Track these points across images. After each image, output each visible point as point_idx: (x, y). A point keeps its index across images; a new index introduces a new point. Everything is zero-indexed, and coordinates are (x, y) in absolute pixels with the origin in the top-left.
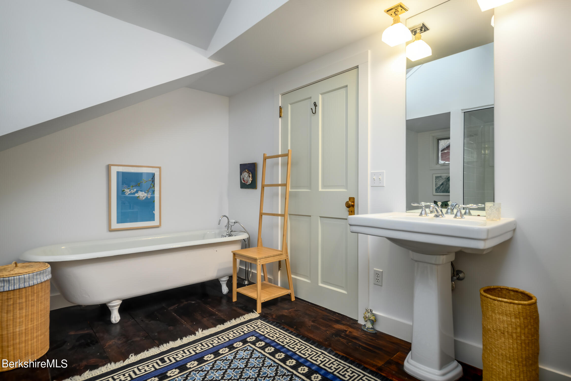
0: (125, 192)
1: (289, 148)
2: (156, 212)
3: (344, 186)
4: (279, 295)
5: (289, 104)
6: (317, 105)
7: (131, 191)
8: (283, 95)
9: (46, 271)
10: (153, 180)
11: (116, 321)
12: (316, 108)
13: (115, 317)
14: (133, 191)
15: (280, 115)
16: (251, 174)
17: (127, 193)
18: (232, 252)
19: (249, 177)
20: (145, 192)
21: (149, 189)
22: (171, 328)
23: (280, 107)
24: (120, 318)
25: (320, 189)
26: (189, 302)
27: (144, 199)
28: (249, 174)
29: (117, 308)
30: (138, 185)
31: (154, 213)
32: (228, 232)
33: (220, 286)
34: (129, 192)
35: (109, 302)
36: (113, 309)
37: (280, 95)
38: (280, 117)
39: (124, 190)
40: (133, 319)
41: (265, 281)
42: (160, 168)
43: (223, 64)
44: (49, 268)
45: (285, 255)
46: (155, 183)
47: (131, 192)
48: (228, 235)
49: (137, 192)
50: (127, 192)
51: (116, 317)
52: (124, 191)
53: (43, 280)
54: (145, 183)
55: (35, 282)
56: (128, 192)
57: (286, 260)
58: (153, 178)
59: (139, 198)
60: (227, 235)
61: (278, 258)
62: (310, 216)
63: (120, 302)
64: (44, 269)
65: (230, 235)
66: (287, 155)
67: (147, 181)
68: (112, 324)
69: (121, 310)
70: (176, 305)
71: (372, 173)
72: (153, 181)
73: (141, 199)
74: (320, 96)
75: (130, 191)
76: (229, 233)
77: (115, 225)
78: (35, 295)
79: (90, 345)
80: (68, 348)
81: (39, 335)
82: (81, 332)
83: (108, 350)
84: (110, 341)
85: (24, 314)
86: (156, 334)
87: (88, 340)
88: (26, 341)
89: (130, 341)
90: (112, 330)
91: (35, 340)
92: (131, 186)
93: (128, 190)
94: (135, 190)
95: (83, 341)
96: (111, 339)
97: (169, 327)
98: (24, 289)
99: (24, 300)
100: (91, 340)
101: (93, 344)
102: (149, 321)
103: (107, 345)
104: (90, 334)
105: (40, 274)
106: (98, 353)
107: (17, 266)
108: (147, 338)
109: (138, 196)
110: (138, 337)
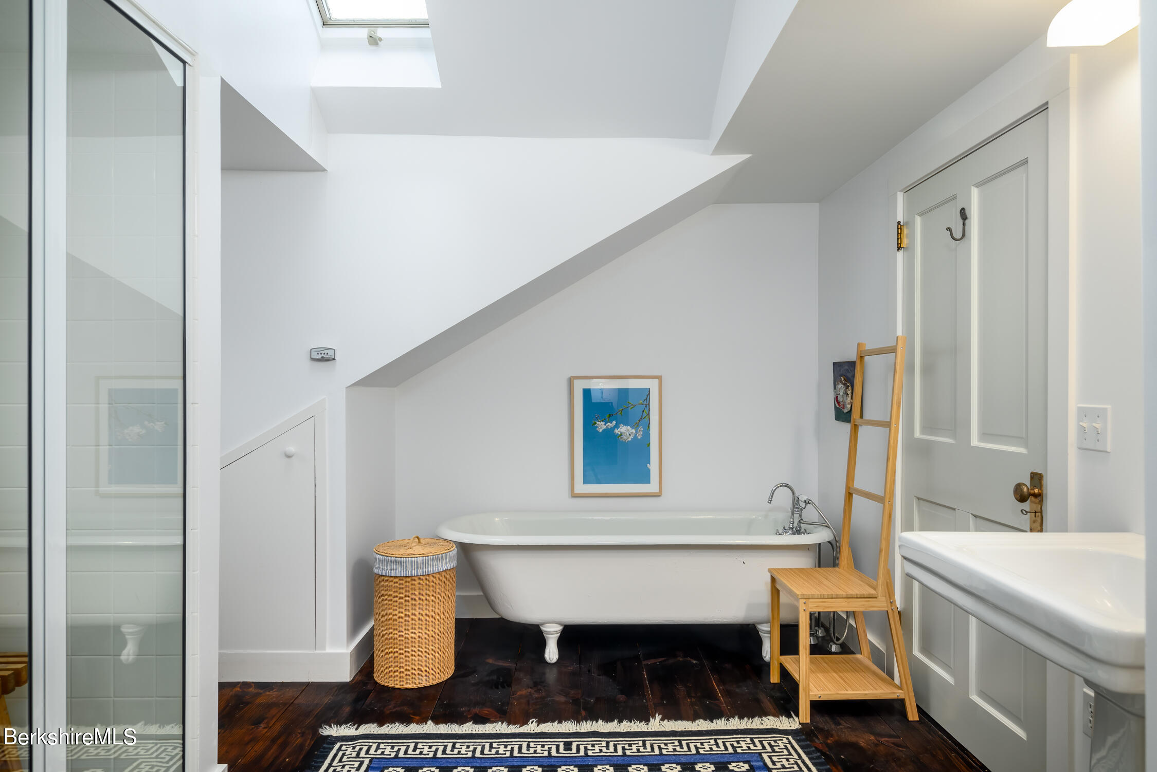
0: (597, 427)
1: (900, 332)
2: (653, 466)
3: (1022, 438)
4: (866, 694)
5: (916, 216)
6: (968, 216)
7: (607, 425)
8: (907, 191)
9: (446, 555)
10: (648, 403)
11: (551, 659)
12: (964, 224)
13: (549, 652)
14: (611, 425)
15: (898, 244)
16: (850, 388)
17: (601, 428)
18: (769, 570)
19: (846, 395)
20: (632, 428)
21: (639, 420)
22: (621, 698)
23: (899, 223)
24: (557, 657)
25: (975, 442)
26: (689, 659)
27: (630, 439)
28: (847, 388)
29: (555, 637)
30: (620, 412)
31: (649, 467)
32: (793, 523)
33: (759, 643)
35: (543, 624)
36: (548, 637)
37: (898, 193)
38: (899, 248)
39: (596, 423)
40: (580, 664)
41: (861, 654)
42: (659, 378)
43: (748, 156)
44: (454, 551)
45: (884, 599)
46: (651, 408)
47: (607, 427)
48: (792, 528)
49: (617, 426)
51: (552, 653)
52: (596, 425)
53: (441, 569)
54: (632, 408)
55: (431, 570)
56: (601, 426)
57: (887, 611)
58: (647, 398)
59: (622, 438)
60: (790, 528)
61: (863, 603)
62: (954, 509)
63: (560, 628)
64: (443, 552)
65: (798, 532)
66: (894, 349)
67: (635, 405)
68: (547, 662)
69: (561, 643)
70: (660, 660)
71: (1080, 410)
72: (647, 405)
73: (624, 440)
74: (975, 192)
75: (605, 425)
76: (795, 525)
77: (581, 488)
78: (431, 589)
79: (500, 686)
80: (473, 682)
81: (437, 650)
82: (501, 663)
83: (514, 701)
84: (526, 690)
85: (417, 614)
86: (592, 701)
87: (501, 679)
88: (420, 654)
89: (549, 699)
90: (544, 674)
91: (431, 656)
92: (607, 416)
93: (602, 423)
94: (614, 422)
95: (495, 677)
96: (528, 687)
97: (620, 696)
98: (417, 578)
99: (417, 594)
100: (504, 680)
101: (503, 687)
102: (599, 675)
103: (518, 693)
104: (508, 670)
105: (437, 559)
106: (500, 702)
107: (419, 542)
108: (576, 702)
109: (619, 433)
110: (565, 696)
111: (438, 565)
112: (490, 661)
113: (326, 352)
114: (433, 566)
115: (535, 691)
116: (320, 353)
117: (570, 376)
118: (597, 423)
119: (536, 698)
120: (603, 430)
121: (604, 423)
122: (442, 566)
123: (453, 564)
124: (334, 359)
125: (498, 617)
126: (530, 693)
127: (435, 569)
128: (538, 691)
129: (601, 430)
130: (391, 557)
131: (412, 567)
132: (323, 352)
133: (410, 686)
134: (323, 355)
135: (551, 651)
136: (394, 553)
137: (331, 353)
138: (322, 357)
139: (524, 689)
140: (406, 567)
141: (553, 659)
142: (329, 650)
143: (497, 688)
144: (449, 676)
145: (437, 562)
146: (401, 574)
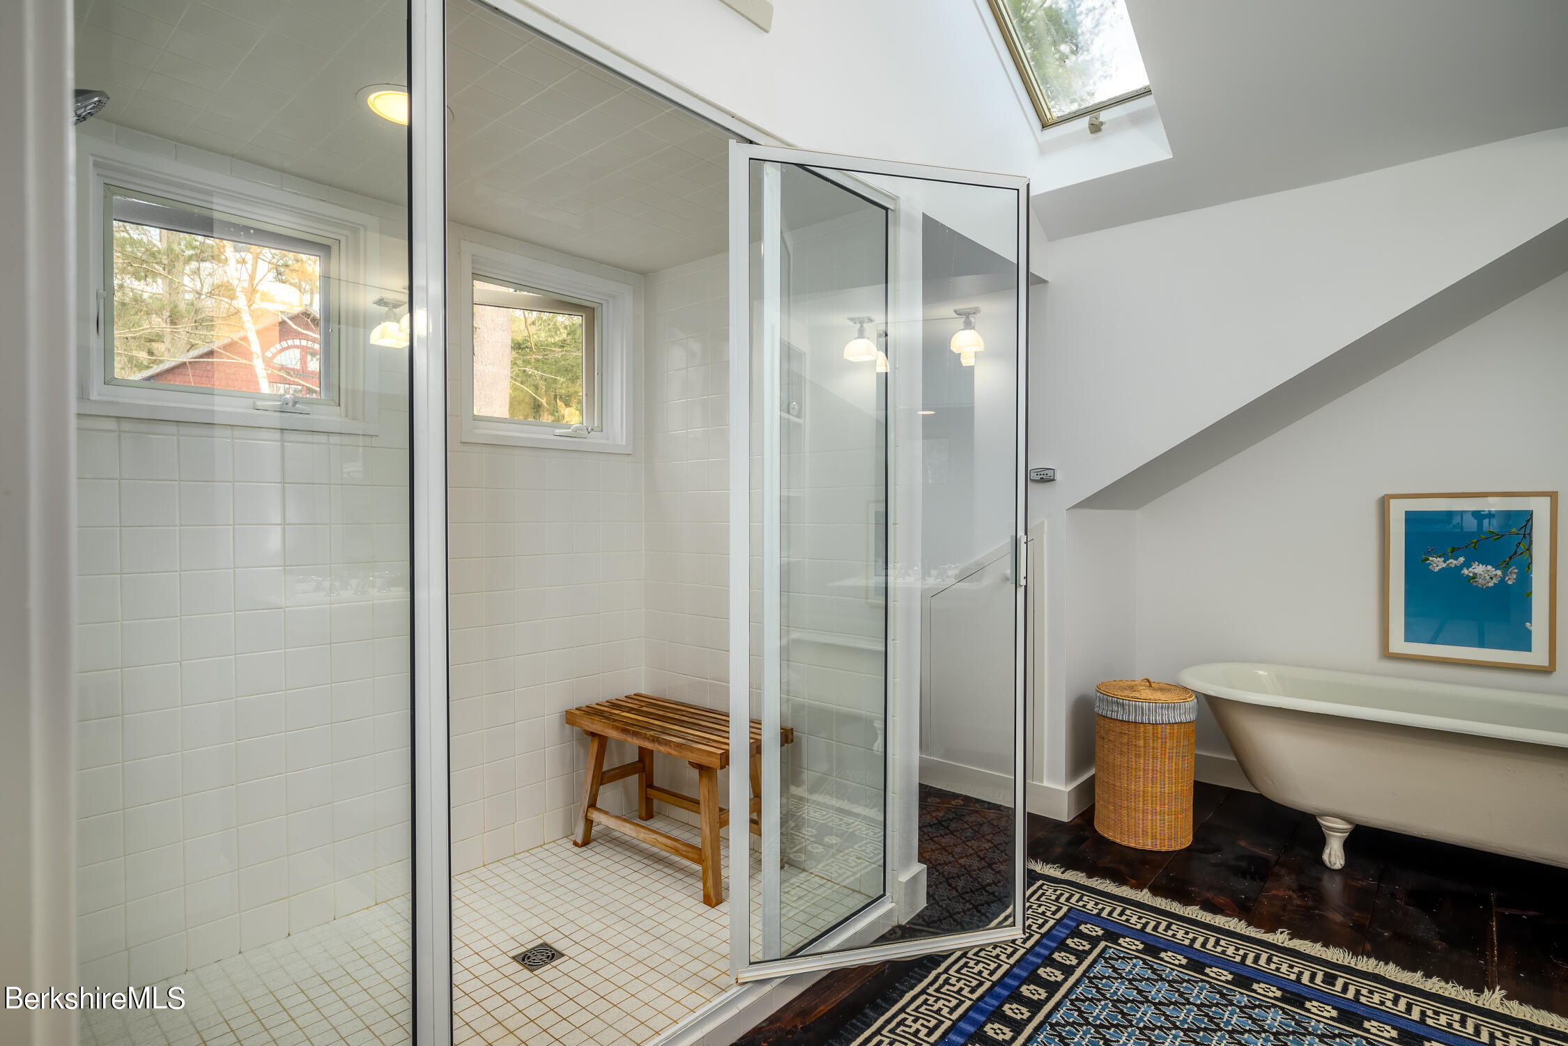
0: (1430, 564)
2: (1538, 626)
9: (1180, 706)
11: (1332, 863)
13: (1330, 854)
14: (1455, 562)
17: (1437, 566)
21: (1511, 558)
22: (1440, 945)
24: (1343, 862)
27: (1490, 584)
29: (1341, 837)
34: (1443, 563)
35: (1321, 815)
36: (1329, 836)
39: (1428, 559)
40: (1378, 881)
42: (1552, 495)
46: (1533, 539)
47: (1448, 565)
49: (1467, 564)
50: (1435, 565)
51: (1334, 855)
52: (1428, 561)
53: (1172, 721)
56: (1438, 564)
59: (1475, 581)
63: (1349, 826)
64: (1176, 701)
68: (1325, 866)
70: (1531, 914)
73: (1479, 585)
75: (1445, 562)
77: (1400, 646)
78: (1160, 741)
79: (1248, 877)
80: (1213, 861)
81: (1166, 812)
82: (1258, 851)
83: (1264, 900)
84: (1285, 890)
85: (1142, 767)
86: (1386, 934)
87: (1253, 868)
88: (1144, 812)
89: (1317, 912)
90: (1320, 880)
91: (1158, 817)
92: (1449, 550)
93: (1438, 559)
94: (1462, 559)
95: (1244, 864)
96: (1289, 889)
97: (1438, 942)
98: (1142, 726)
99: (1142, 743)
100: (1259, 871)
101: (1253, 879)
102: (1407, 905)
103: (1273, 892)
104: (1265, 861)
105: (1168, 707)
106: (1245, 895)
107: (1150, 686)
108: (1358, 927)
109: (1471, 575)
110: (1343, 915)
111: (1168, 715)
112: (1243, 844)
113: (1045, 472)
114: (1162, 715)
115: (1299, 897)
116: (1039, 473)
117: (1383, 494)
118: (1430, 558)
119: (1298, 906)
120: (1440, 570)
121: (1443, 559)
122: (1174, 717)
123: (1192, 717)
124: (1054, 480)
125: (1258, 792)
126: (1290, 897)
127: (1165, 720)
128: (1303, 897)
129: (1437, 569)
130: (1112, 697)
131: (1136, 711)
132: (1042, 473)
133: (1133, 845)
134: (1042, 476)
135: (1333, 853)
136: (1116, 693)
137: (1050, 473)
138: (1042, 478)
139: (1282, 890)
140: (1129, 711)
141: (1335, 864)
142: (1046, 784)
143: (1245, 878)
144: (1184, 847)
145: (1168, 711)
146: (1123, 718)
